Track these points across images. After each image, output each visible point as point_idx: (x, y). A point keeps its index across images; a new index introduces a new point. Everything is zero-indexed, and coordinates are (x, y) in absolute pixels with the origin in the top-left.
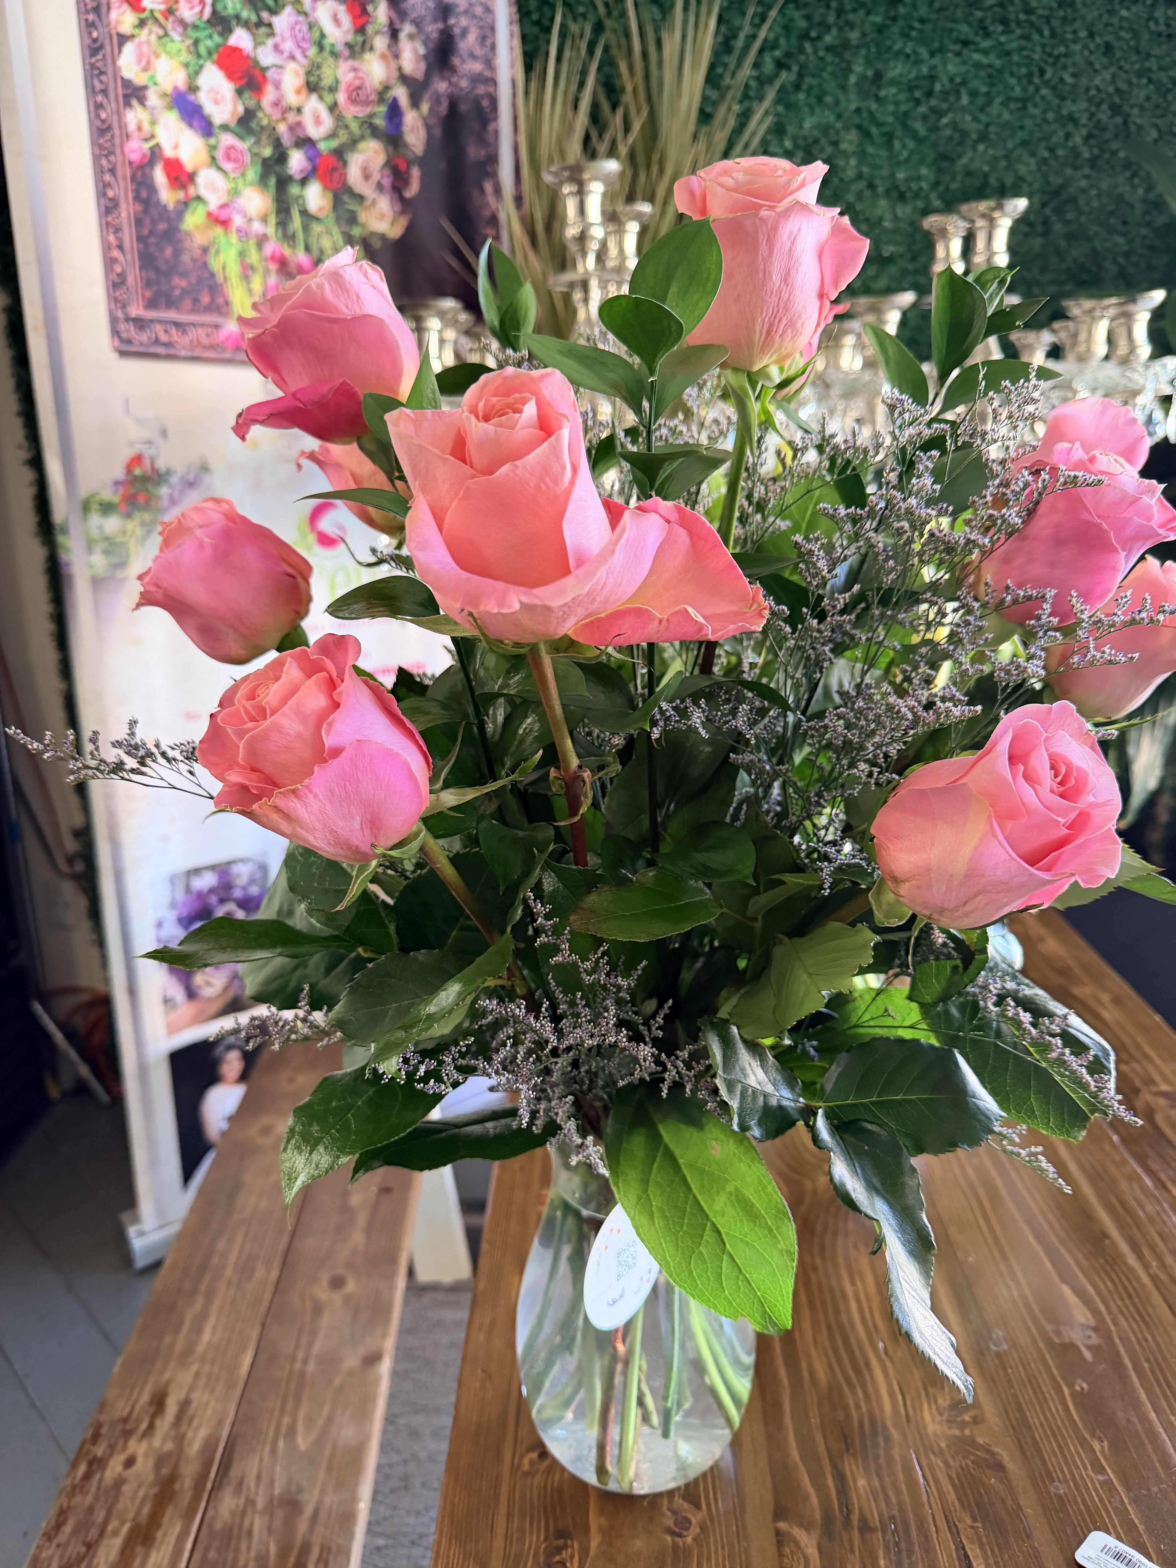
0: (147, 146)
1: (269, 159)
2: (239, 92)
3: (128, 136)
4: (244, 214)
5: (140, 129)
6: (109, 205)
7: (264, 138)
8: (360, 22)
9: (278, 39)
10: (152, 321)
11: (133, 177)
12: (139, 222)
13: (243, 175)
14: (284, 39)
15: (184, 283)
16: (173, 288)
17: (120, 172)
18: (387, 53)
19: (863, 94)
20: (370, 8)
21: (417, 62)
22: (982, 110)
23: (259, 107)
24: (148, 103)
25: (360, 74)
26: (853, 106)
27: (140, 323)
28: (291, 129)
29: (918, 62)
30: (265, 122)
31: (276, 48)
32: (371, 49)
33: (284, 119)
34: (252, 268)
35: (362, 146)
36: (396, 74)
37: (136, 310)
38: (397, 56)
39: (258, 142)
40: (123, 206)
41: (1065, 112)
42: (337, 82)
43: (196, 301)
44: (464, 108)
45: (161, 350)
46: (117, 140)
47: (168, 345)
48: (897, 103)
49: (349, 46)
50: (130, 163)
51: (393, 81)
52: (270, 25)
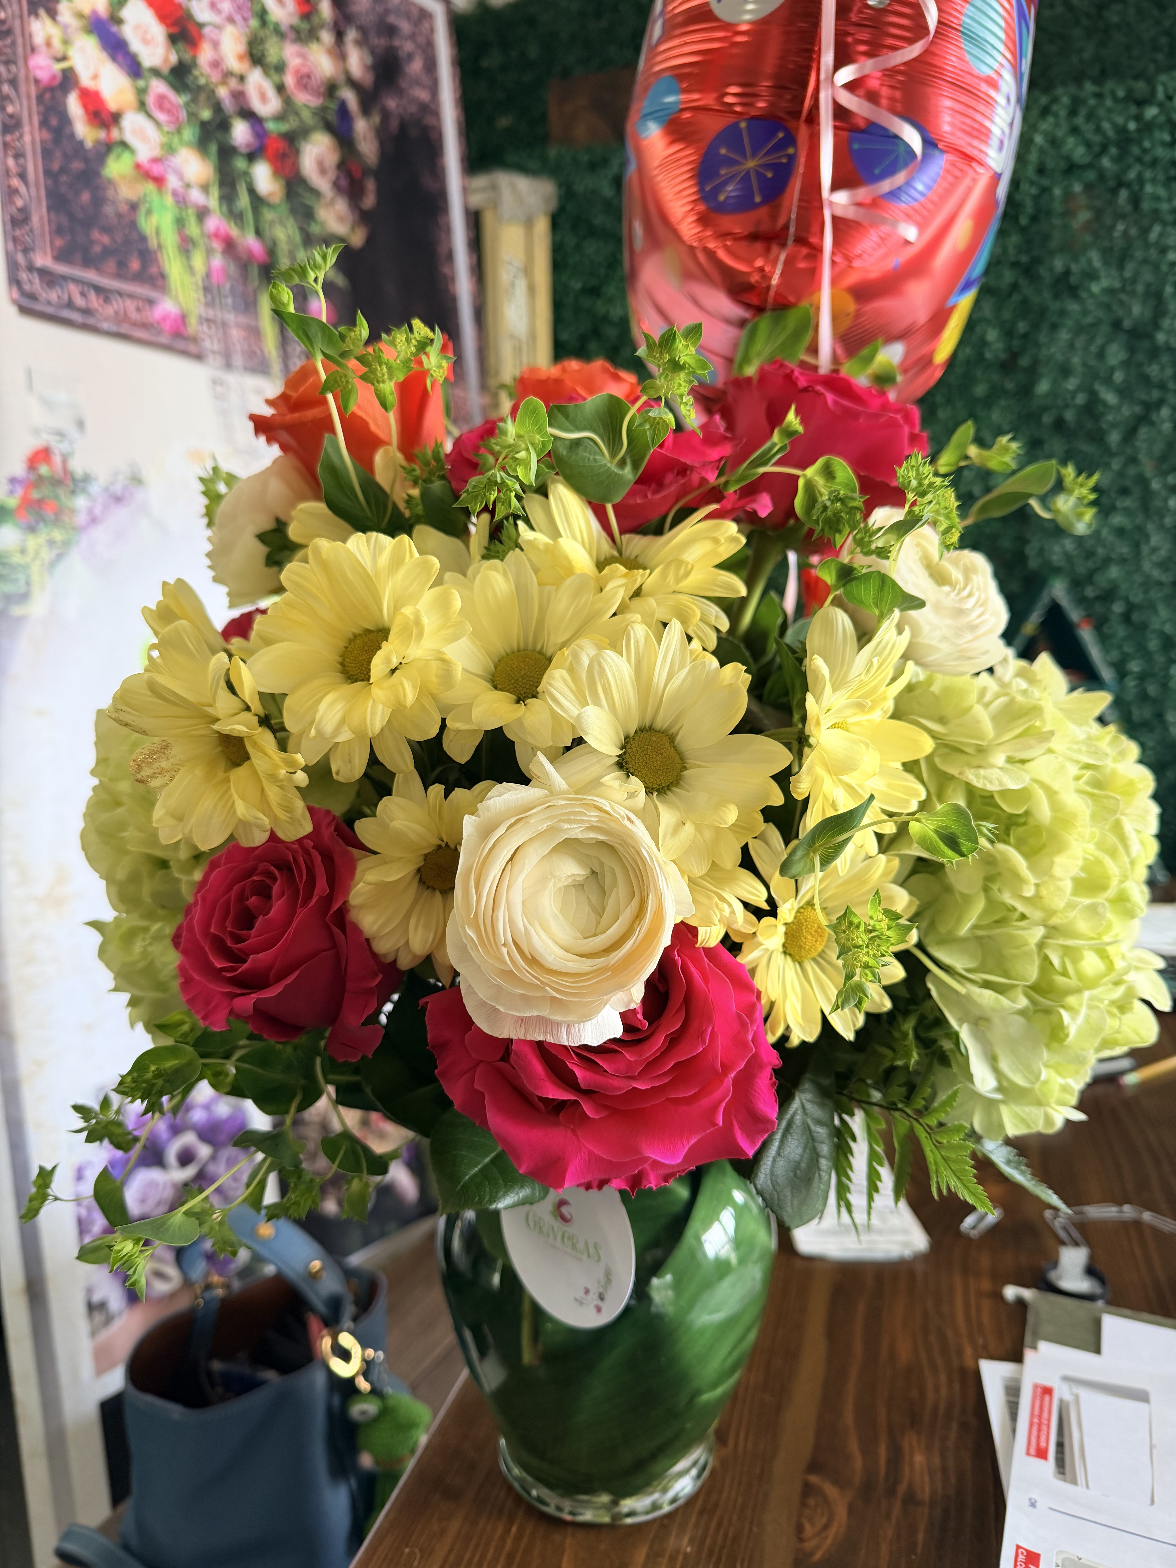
0: (57, 67)
1: (210, 122)
2: (173, 40)
3: (33, 50)
4: (181, 177)
5: (48, 44)
6: (7, 120)
7: (202, 98)
8: (306, 9)
10: (64, 278)
11: (40, 98)
12: (47, 154)
13: (179, 131)
16: (92, 242)
17: (23, 87)
18: (334, 50)
21: (366, 70)
23: (195, 63)
24: (59, 18)
25: (308, 63)
27: (49, 278)
28: (233, 96)
30: (201, 82)
31: (213, 6)
32: (318, 40)
33: (224, 83)
34: (195, 244)
35: (315, 137)
36: (343, 75)
37: (43, 260)
38: (343, 57)
39: (196, 102)
40: (26, 128)
42: (284, 63)
43: (122, 265)
44: (413, 134)
45: (76, 317)
46: (20, 50)
47: (87, 312)
49: (294, 29)
50: (37, 81)
51: (341, 82)
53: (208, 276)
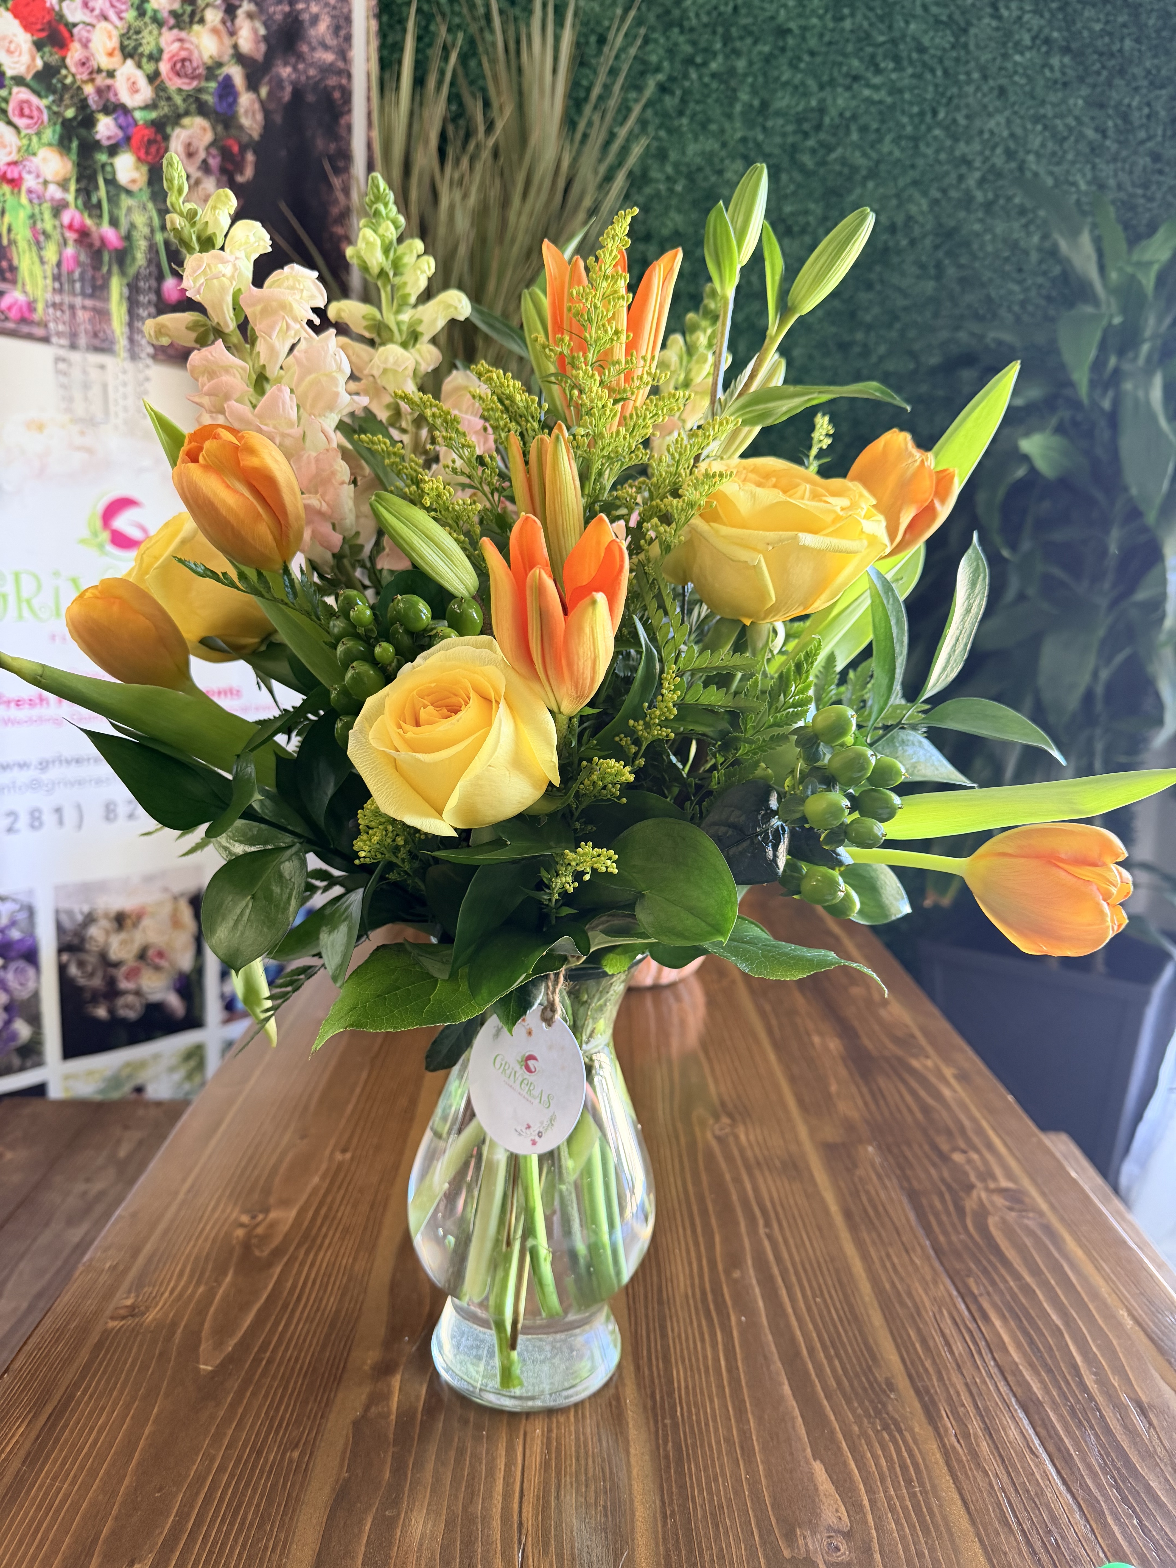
1: (72, 120)
2: (39, 46)
4: (38, 175)
7: (67, 97)
13: (39, 134)
18: (221, 27)
19: (750, 124)
21: (257, 42)
22: (872, 146)
23: (63, 63)
25: (187, 45)
26: (739, 135)
28: (99, 91)
29: (806, 94)
30: (69, 81)
31: (86, 5)
32: (202, 21)
33: (92, 80)
34: (47, 236)
35: (186, 121)
36: (231, 51)
38: (232, 33)
39: (60, 101)
41: (958, 153)
42: (160, 50)
44: (311, 98)
48: (784, 135)
49: (174, 15)
51: (226, 58)
53: (59, 264)
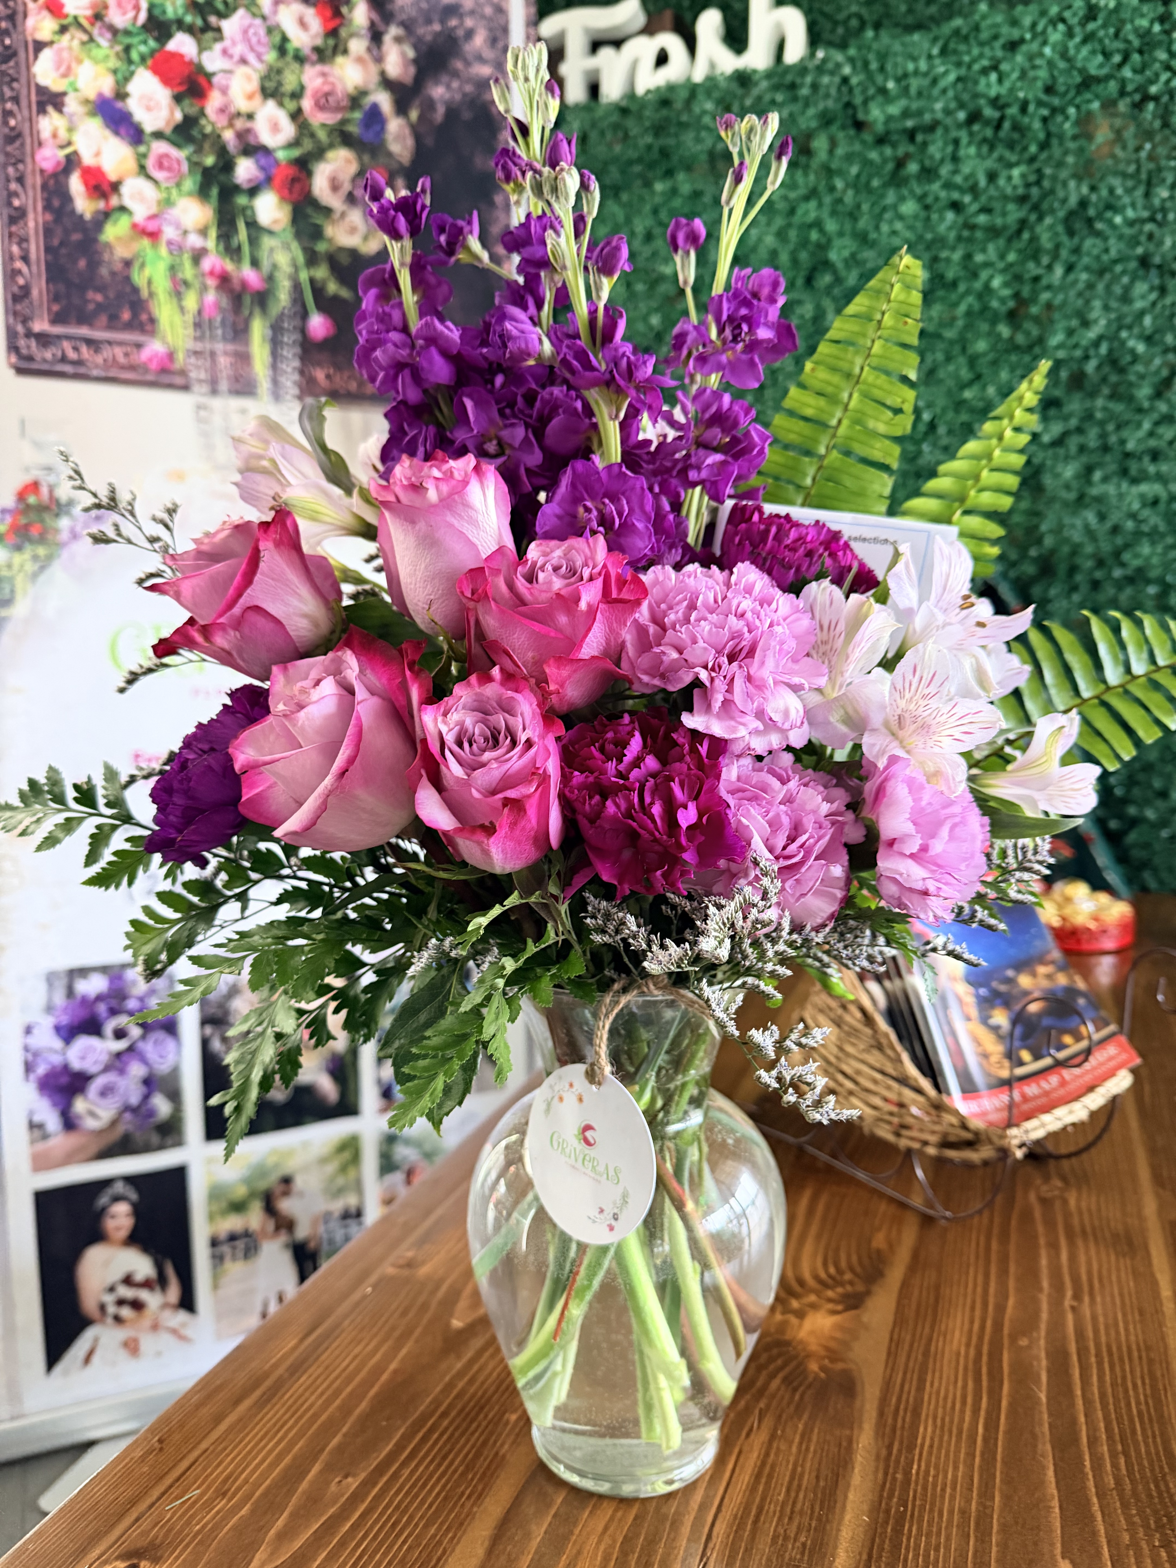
0: (62, 154)
1: (213, 168)
2: (179, 98)
3: (40, 144)
4: (178, 226)
5: (55, 135)
6: (14, 213)
7: (207, 146)
8: (332, 25)
9: (227, 43)
10: (58, 337)
11: (45, 186)
12: (48, 232)
13: (178, 185)
14: (234, 43)
15: (99, 298)
16: (87, 301)
17: (29, 181)
18: (366, 55)
20: (344, 10)
21: (406, 66)
23: (202, 113)
24: (66, 110)
25: (330, 79)
27: (45, 340)
28: (239, 136)
31: (225, 52)
32: (345, 52)
33: (231, 126)
35: (330, 154)
36: (377, 78)
37: (40, 325)
38: (379, 60)
40: (31, 216)
42: (302, 88)
43: (114, 317)
44: (466, 116)
45: (68, 369)
46: (28, 148)
47: (78, 362)
49: (317, 50)
50: (42, 171)
51: (372, 86)
52: (219, 30)
53: (200, 312)
